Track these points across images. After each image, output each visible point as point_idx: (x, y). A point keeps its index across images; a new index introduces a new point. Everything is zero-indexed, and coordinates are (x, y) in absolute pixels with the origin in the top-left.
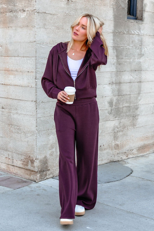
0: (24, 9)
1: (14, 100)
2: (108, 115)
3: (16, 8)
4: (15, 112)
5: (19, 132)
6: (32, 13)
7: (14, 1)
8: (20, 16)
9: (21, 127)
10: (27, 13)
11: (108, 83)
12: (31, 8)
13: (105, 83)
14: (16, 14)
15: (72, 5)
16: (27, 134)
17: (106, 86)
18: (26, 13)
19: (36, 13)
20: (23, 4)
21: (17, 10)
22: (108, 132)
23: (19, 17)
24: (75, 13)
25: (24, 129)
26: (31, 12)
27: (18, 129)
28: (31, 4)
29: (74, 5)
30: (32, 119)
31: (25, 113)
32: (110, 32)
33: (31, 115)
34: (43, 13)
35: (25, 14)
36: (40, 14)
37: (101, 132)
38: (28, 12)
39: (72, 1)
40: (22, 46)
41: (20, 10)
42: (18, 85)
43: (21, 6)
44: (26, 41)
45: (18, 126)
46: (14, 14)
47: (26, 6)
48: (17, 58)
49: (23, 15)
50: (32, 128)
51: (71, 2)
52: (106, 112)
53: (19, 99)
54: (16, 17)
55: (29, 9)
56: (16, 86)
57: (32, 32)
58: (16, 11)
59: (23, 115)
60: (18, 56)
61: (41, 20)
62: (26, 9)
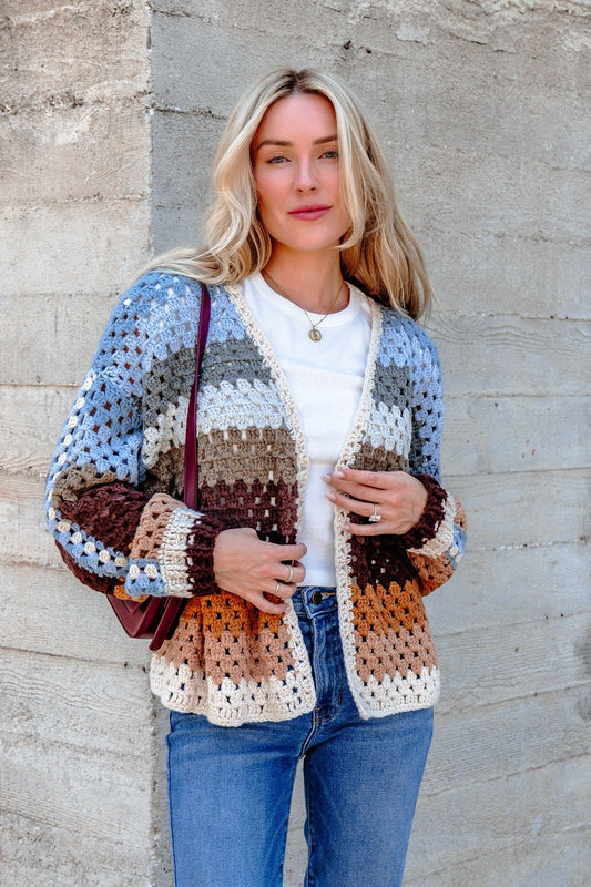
0: (77, 94)
1: (12, 656)
2: (578, 720)
3: (27, 89)
4: (19, 729)
5: (43, 857)
6: (128, 112)
7: (12, 49)
8: (54, 136)
9: (55, 830)
10: (94, 118)
11: (575, 536)
12: (119, 85)
13: (557, 539)
14: (28, 125)
15: (372, 75)
16: (92, 877)
17: (565, 551)
18: (85, 114)
19: (152, 111)
20: (70, 61)
21: (32, 97)
22: (579, 824)
23: (45, 140)
24: (389, 120)
25: (77, 842)
26: (118, 110)
27: (38, 839)
28: (123, 56)
29: (381, 74)
30: (124, 778)
31: (79, 741)
32: (584, 241)
33: (120, 756)
34: (196, 113)
35: (84, 125)
36: (174, 119)
37: (539, 826)
38: (103, 109)
39: (369, 52)
40: (62, 319)
41: (51, 101)
42: (35, 565)
43: (56, 73)
44: (88, 290)
45: (33, 821)
46: (15, 122)
47: (89, 71)
48: (31, 392)
49: (68, 131)
50: (125, 837)
51: (363, 54)
52: (568, 703)
53: (41, 647)
54: (27, 142)
55: (107, 92)
56: (25, 568)
57: (127, 232)
58: (26, 107)
59: (68, 752)
60: (38, 383)
61: (185, 159)
62: (91, 93)
